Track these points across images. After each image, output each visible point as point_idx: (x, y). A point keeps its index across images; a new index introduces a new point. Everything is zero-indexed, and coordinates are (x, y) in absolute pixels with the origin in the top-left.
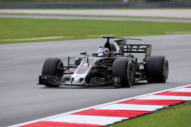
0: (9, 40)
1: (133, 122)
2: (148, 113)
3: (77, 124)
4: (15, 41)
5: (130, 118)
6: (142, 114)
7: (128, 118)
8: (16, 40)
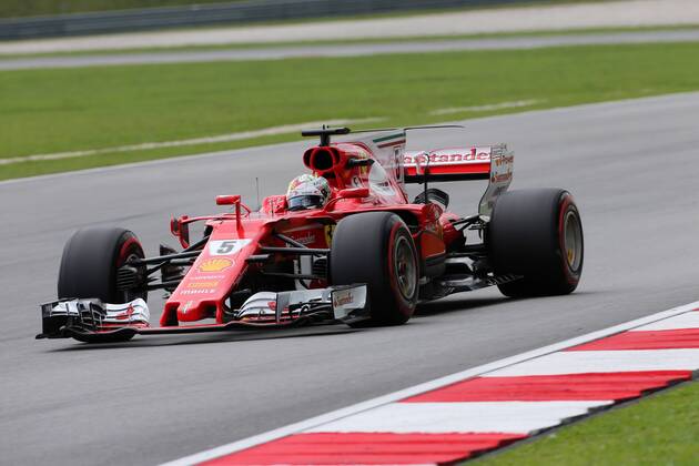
0: (151, 146)
1: (631, 415)
2: (685, 380)
3: (427, 434)
4: (172, 148)
5: (619, 402)
6: (662, 385)
7: (610, 402)
8: (177, 143)
